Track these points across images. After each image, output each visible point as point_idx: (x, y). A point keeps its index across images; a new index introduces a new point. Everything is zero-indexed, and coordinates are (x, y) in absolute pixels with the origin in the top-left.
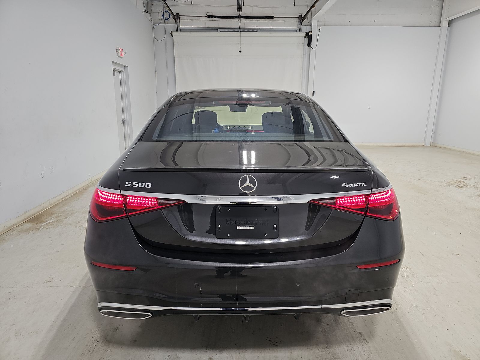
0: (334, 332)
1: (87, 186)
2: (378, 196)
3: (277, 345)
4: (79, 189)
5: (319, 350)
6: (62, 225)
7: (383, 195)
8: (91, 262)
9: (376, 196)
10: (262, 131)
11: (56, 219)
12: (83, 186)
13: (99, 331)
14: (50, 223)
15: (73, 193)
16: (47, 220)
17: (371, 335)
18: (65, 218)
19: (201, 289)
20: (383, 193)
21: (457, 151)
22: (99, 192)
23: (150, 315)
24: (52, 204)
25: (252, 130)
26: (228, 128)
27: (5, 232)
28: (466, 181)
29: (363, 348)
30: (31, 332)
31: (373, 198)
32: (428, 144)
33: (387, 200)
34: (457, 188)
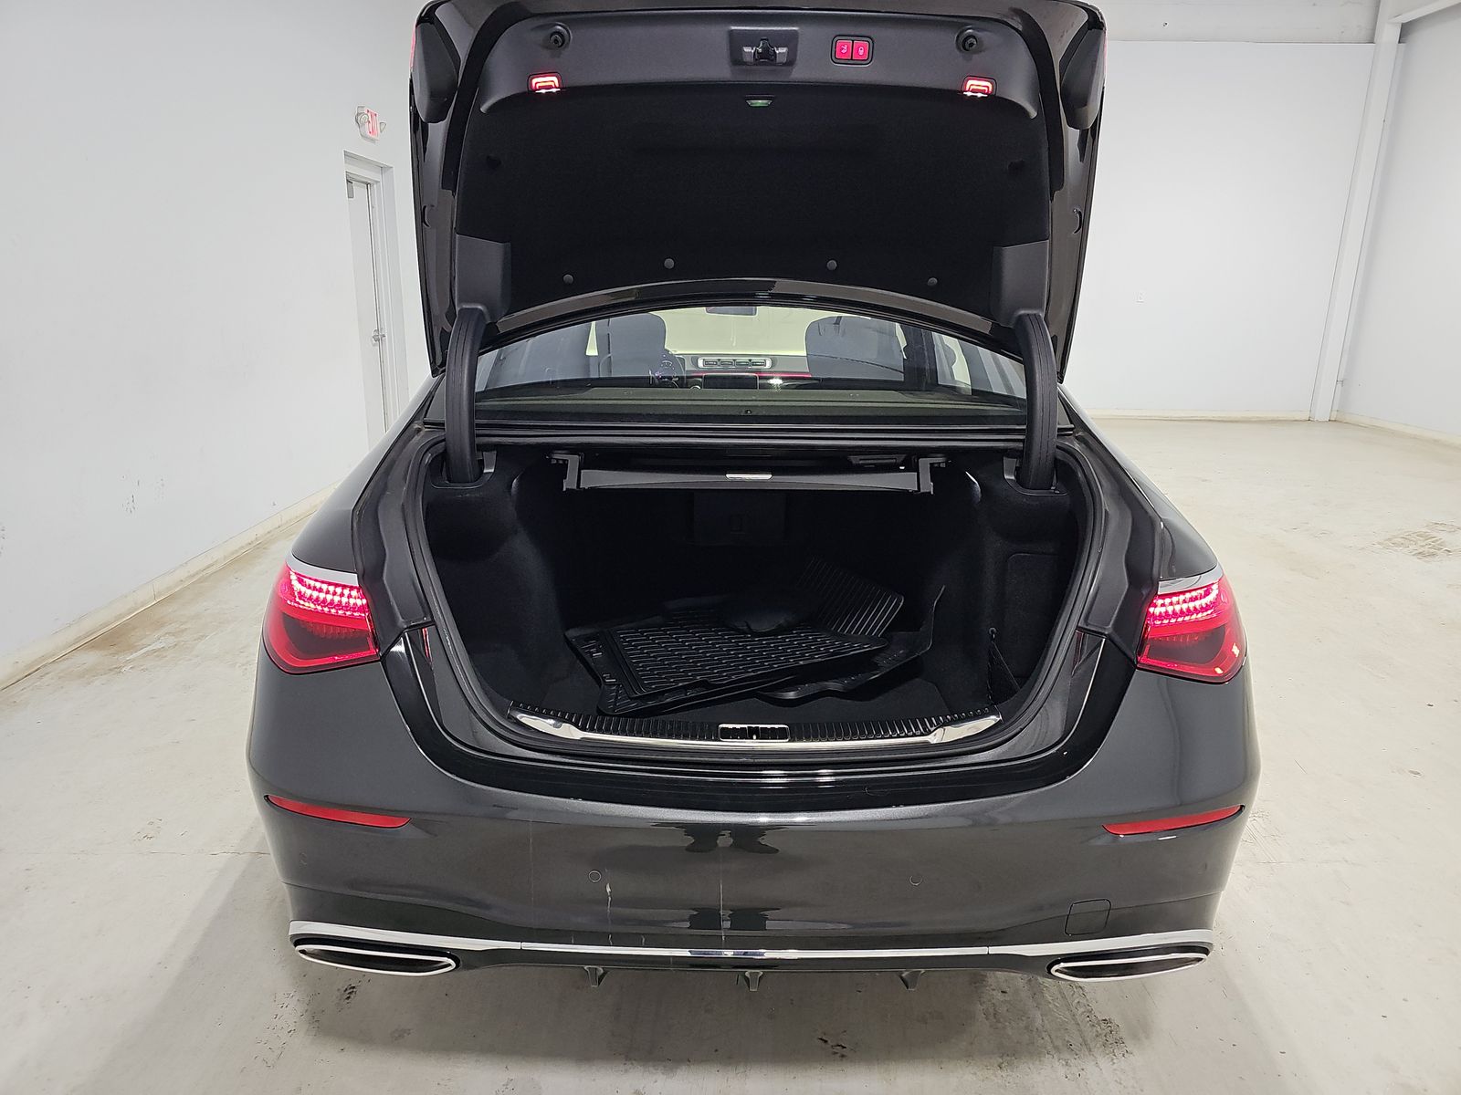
0: (1023, 1018)
1: (268, 535)
2: (1178, 603)
3: (845, 1054)
4: (243, 547)
5: (975, 1074)
6: (190, 660)
7: (1192, 599)
8: (267, 796)
9: (1171, 604)
10: (807, 373)
11: (172, 640)
12: (254, 537)
13: (296, 998)
14: (154, 651)
15: (225, 558)
16: (144, 641)
17: (1142, 1029)
18: (200, 638)
19: (608, 890)
20: (1194, 594)
21: (1415, 438)
22: (293, 577)
23: (450, 965)
24: (160, 594)
25: (771, 372)
26: (701, 363)
27: (18, 678)
28: (1444, 536)
29: (1115, 1070)
30: (92, 997)
31: (1163, 610)
32: (1322, 413)
33: (1205, 614)
34: (1415, 559)
